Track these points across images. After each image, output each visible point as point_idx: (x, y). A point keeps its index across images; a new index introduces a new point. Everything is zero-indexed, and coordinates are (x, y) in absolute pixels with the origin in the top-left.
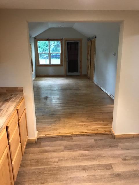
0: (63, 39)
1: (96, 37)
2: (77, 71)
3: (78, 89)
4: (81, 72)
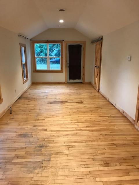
1: (102, 38)
3: (81, 102)
4: (84, 79)
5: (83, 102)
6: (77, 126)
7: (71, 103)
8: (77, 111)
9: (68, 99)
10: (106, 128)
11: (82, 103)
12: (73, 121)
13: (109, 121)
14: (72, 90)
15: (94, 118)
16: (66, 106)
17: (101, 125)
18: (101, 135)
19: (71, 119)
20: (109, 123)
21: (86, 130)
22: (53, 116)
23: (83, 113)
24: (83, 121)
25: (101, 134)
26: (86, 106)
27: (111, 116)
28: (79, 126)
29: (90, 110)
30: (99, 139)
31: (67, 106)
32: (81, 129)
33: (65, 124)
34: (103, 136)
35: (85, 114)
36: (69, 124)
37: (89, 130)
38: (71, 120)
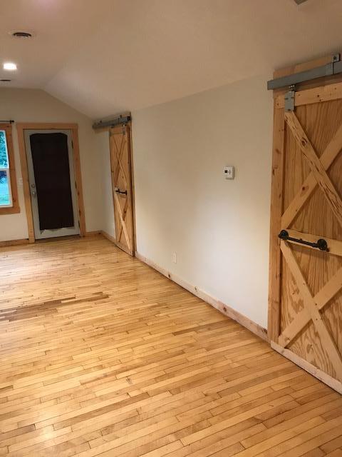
0: (14, 125)
1: (129, 118)
2: (70, 224)
3: (101, 297)
4: (82, 225)
5: (107, 296)
6: (126, 385)
7: (75, 306)
8: (104, 332)
9: (60, 294)
10: (206, 369)
11: (105, 300)
12: (108, 370)
13: (206, 345)
14: (59, 262)
15: (162, 342)
16: (62, 318)
17: (190, 364)
18: (208, 398)
19: (100, 363)
20: (208, 350)
21: (158, 392)
22: (34, 364)
23: (125, 335)
24: (137, 362)
25: (206, 395)
26: (122, 309)
27: (200, 327)
28: (134, 382)
29: (141, 320)
30: (208, 413)
31: (67, 317)
32: (144, 390)
33: (88, 385)
34: (215, 400)
35: (130, 335)
36: (99, 382)
37: (166, 390)
38: (101, 367)
